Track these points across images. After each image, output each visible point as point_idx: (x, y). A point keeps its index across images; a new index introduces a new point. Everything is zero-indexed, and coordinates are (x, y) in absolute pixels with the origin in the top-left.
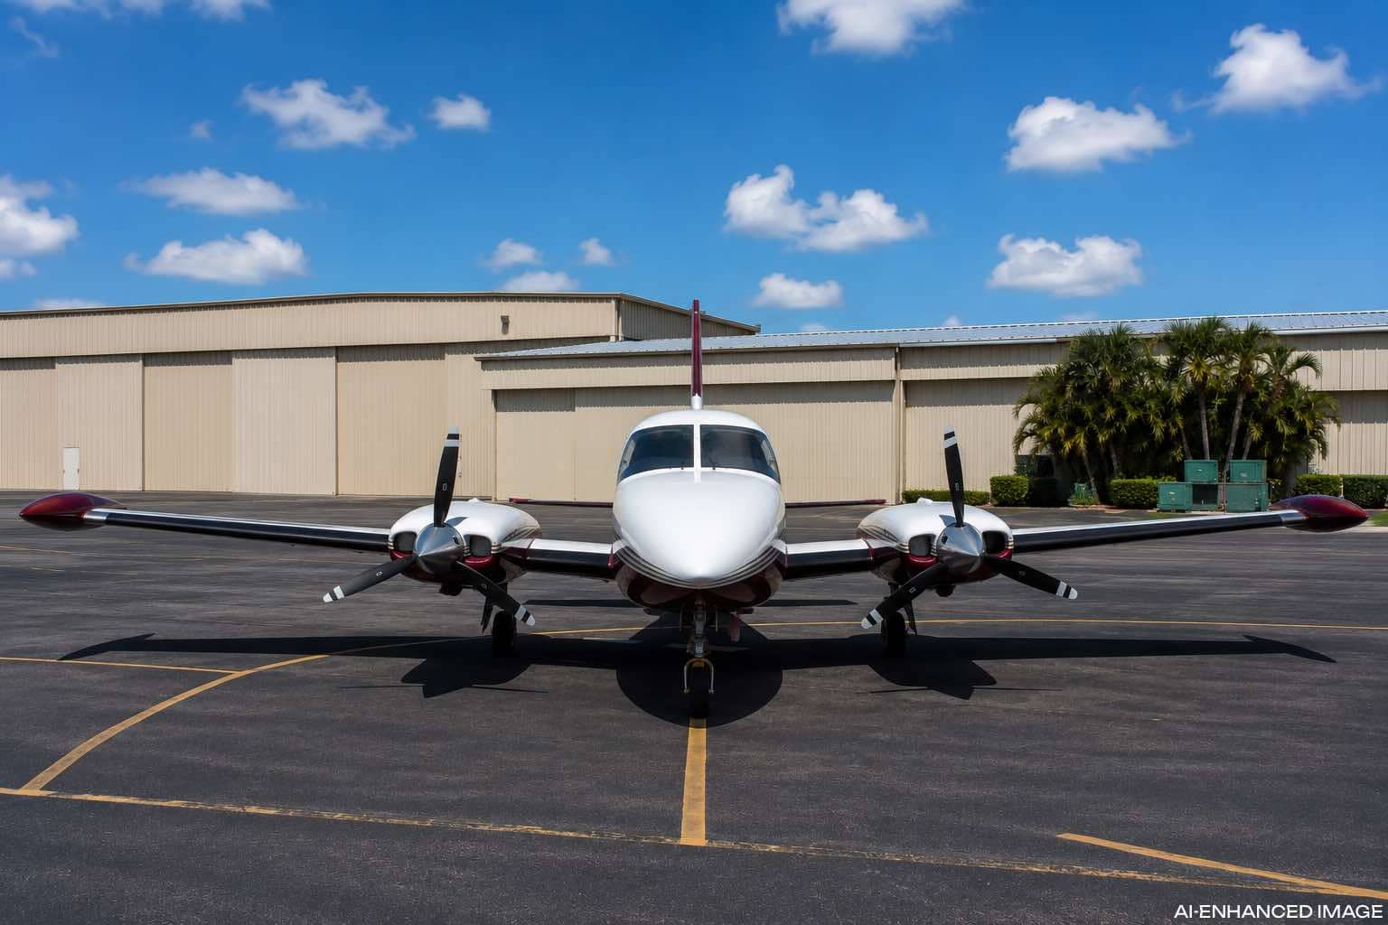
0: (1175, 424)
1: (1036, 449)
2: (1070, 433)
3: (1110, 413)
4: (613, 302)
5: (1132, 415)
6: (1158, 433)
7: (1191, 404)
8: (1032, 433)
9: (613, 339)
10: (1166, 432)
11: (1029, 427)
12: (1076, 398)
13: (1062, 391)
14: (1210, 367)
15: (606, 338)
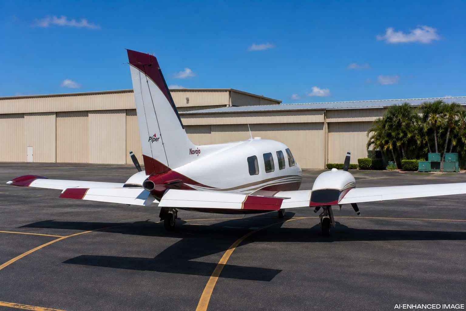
0: (425, 139)
1: (375, 148)
2: (387, 142)
3: (401, 135)
4: (228, 92)
5: (409, 135)
6: (419, 142)
7: (430, 131)
8: (373, 143)
9: (228, 106)
10: (422, 142)
11: (373, 140)
12: (389, 129)
13: (384, 126)
14: (438, 118)
15: (225, 106)
